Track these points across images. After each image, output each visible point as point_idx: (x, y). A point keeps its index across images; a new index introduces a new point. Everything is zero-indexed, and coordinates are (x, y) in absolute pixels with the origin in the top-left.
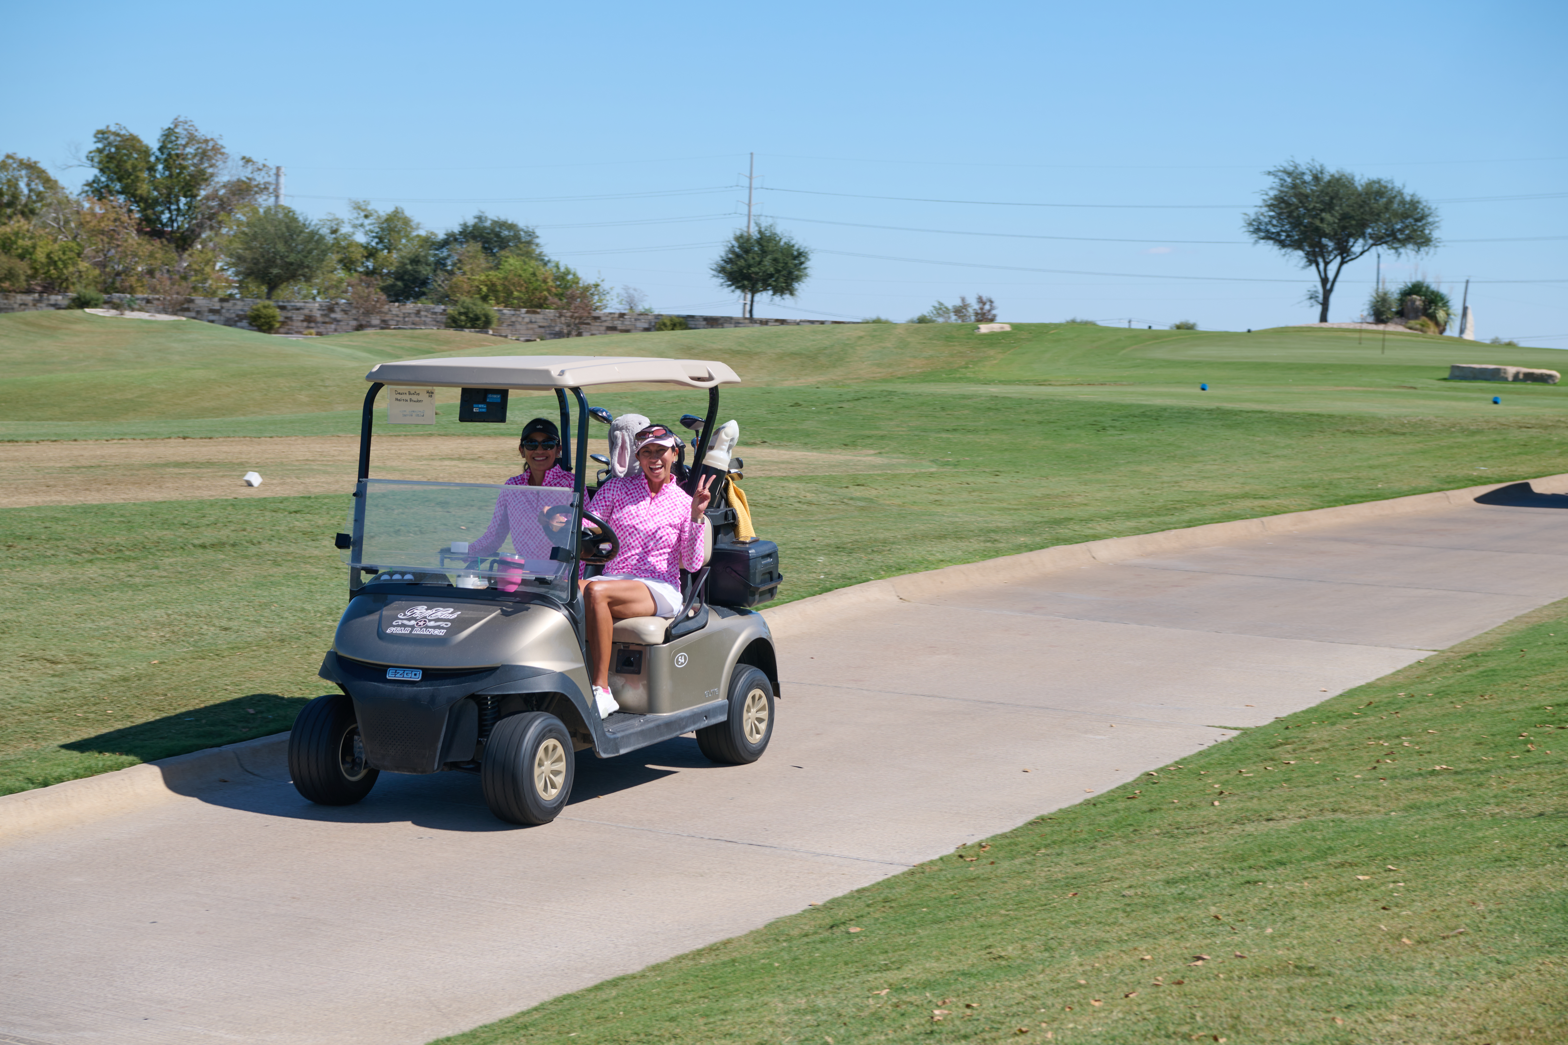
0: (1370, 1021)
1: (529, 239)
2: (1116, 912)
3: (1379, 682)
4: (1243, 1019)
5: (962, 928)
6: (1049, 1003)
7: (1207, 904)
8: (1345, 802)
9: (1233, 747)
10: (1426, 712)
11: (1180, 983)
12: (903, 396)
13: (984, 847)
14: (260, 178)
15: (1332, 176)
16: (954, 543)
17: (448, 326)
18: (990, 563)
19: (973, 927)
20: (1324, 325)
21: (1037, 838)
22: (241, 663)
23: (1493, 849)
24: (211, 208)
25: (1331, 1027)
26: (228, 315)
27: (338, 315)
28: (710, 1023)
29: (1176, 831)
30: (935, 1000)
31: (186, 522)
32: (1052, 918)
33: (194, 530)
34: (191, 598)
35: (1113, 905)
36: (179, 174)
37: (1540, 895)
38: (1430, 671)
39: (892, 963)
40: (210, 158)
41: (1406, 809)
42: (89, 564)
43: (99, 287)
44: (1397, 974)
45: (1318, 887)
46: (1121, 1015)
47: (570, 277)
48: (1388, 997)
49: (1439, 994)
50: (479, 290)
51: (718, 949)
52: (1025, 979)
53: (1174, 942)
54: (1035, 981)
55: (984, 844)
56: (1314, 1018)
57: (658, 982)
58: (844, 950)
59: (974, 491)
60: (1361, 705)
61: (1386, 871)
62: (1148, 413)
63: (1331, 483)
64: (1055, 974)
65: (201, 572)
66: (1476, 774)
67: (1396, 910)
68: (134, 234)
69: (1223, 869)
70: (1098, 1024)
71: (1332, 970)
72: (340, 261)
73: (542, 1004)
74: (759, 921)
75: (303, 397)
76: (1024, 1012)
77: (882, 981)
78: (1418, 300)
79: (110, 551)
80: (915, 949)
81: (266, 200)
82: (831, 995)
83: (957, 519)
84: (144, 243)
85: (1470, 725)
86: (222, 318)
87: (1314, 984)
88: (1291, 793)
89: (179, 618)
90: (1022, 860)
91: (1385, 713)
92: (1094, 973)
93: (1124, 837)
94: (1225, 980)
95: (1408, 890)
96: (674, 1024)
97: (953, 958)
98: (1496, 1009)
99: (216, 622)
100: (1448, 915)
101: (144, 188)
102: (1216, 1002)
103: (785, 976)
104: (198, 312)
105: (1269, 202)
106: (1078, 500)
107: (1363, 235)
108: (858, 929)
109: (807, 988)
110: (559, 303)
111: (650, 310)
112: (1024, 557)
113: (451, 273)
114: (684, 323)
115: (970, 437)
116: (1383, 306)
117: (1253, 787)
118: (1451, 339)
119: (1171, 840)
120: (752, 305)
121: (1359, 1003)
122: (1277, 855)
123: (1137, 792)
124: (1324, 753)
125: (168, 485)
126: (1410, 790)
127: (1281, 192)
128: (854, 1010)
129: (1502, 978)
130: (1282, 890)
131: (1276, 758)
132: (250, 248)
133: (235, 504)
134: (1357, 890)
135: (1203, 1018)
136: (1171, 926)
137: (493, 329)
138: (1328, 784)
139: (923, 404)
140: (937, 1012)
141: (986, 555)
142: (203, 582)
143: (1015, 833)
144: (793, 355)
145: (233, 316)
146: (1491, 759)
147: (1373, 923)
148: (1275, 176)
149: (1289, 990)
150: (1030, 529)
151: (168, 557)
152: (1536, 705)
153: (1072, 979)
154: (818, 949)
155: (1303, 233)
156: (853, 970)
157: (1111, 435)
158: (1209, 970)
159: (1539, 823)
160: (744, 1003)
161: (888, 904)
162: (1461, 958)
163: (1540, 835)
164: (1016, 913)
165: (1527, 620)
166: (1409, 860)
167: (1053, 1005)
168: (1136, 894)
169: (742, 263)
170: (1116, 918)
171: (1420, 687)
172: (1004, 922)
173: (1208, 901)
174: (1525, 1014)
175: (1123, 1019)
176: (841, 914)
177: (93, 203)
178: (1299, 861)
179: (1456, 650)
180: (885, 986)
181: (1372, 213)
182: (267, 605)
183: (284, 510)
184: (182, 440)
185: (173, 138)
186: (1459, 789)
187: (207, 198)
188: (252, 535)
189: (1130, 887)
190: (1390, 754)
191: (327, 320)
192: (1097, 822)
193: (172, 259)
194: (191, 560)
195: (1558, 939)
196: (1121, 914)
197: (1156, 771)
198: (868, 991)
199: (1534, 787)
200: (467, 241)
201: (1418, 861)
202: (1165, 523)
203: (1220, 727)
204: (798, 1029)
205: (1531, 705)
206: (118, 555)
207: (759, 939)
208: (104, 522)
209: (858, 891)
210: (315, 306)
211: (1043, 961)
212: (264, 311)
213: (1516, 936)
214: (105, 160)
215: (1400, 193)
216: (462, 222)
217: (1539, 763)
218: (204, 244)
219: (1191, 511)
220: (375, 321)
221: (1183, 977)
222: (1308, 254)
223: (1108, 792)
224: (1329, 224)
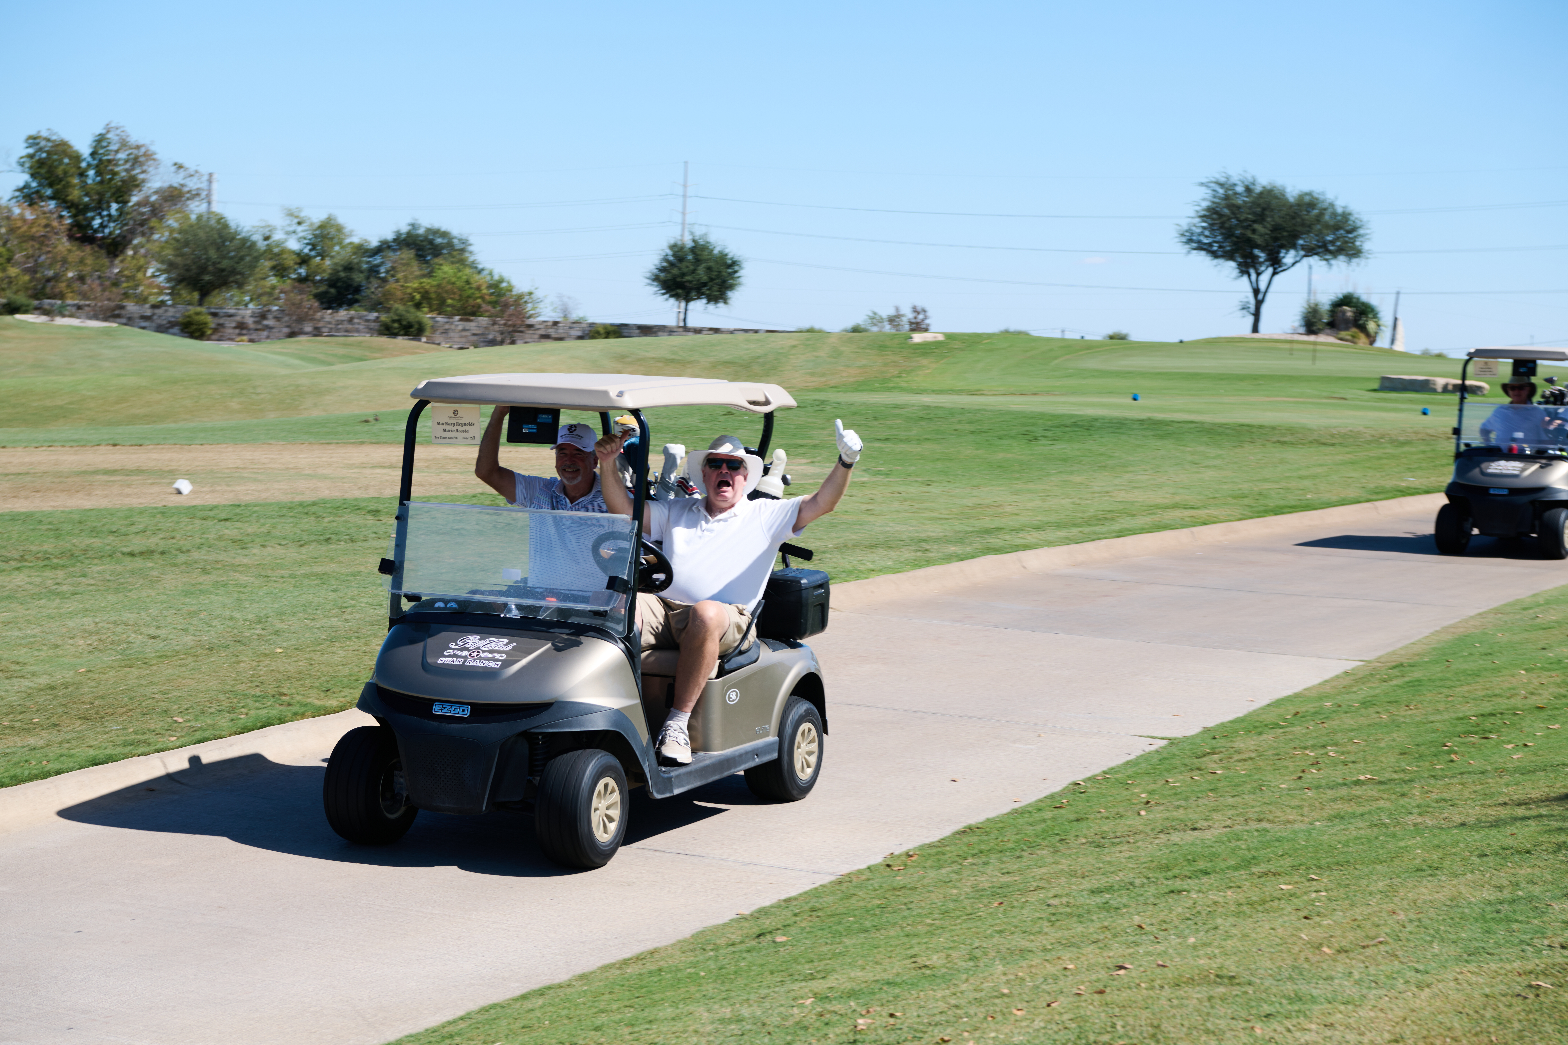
0: (1289, 1030)
1: (462, 246)
2: (1040, 921)
3: (1306, 692)
4: (1163, 1028)
5: (887, 937)
6: (972, 1012)
7: (1131, 914)
8: (1270, 811)
9: (1161, 757)
10: (1352, 722)
11: (1101, 992)
12: (835, 405)
13: (911, 856)
14: (192, 184)
15: (1264, 187)
16: (885, 553)
17: (381, 333)
18: (921, 572)
19: (899, 936)
20: (1256, 336)
21: (964, 848)
22: (169, 671)
23: (1415, 859)
24: (143, 214)
25: (1250, 1035)
26: (159, 321)
27: (270, 322)
28: (634, 1033)
29: (1102, 841)
30: (859, 1009)
31: (114, 530)
32: (977, 927)
33: (123, 538)
34: (119, 606)
35: (1038, 915)
36: (111, 180)
37: (1460, 904)
38: (1356, 681)
39: (818, 972)
40: (142, 164)
41: (1329, 819)
42: (16, 572)
43: (30, 292)
44: (1317, 983)
45: (1241, 897)
46: (1042, 1024)
47: (504, 285)
48: (1307, 1006)
49: (1357, 1003)
50: (412, 298)
51: (644, 958)
52: (948, 988)
53: (1097, 951)
54: (959, 990)
55: (911, 853)
56: (1233, 1027)
57: (585, 991)
58: (770, 959)
59: (906, 500)
60: (1287, 715)
61: (1308, 880)
62: (1080, 423)
63: (1260, 494)
64: (978, 983)
65: (130, 580)
66: (1399, 784)
67: (1317, 919)
68: (65, 239)
69: (1148, 878)
70: (1019, 1033)
71: (1253, 979)
72: (273, 268)
73: (469, 1014)
74: (686, 931)
75: (234, 404)
76: (947, 1022)
77: (807, 990)
78: (1349, 311)
79: (38, 558)
80: (841, 959)
81: (197, 206)
82: (756, 1004)
83: (888, 529)
84: (74, 249)
85: (1395, 735)
86: (154, 325)
87: (1234, 993)
88: (1217, 803)
89: (107, 626)
90: (949, 869)
91: (1312, 723)
92: (1018, 982)
93: (1050, 847)
94: (1146, 989)
95: (1329, 899)
96: (599, 1033)
97: (878, 967)
98: (1413, 1018)
99: (143, 630)
100: (1368, 924)
101: (75, 194)
102: (1137, 1012)
103: (711, 986)
104: (130, 319)
105: (1203, 213)
106: (1009, 509)
107: (1294, 246)
108: (784, 939)
109: (733, 997)
110: (493, 310)
111: (583, 318)
112: (955, 567)
113: (384, 280)
114: (617, 331)
115: (903, 447)
116: (1314, 317)
117: (1179, 797)
118: (1381, 350)
119: (1097, 849)
120: (685, 314)
121: (1278, 1012)
122: (1202, 865)
123: (1064, 801)
124: (1250, 762)
125: (98, 492)
126: (1335, 800)
127: (1214, 203)
128: (779, 1019)
129: (1419, 987)
130: (1205, 900)
131: (1203, 767)
132: (182, 255)
133: (165, 512)
134: (1279, 899)
135: (1123, 1027)
136: (1095, 936)
137: (427, 337)
138: (1254, 794)
139: (855, 413)
140: (860, 1021)
141: (917, 564)
142: (130, 591)
143: (943, 842)
144: (726, 363)
145: (164, 322)
146: (1416, 769)
147: (1295, 932)
148: (1207, 186)
149: (1210, 999)
150: (961, 539)
151: (96, 564)
152: (1461, 715)
153: (996, 988)
154: (744, 959)
155: (1235, 244)
156: (778, 979)
157: (1043, 445)
158: (1131, 980)
159: (1461, 833)
160: (670, 1012)
161: (815, 913)
162: (1381, 968)
163: (1462, 845)
164: (942, 922)
165: (1454, 630)
166: (1331, 870)
167: (976, 1014)
168: (1061, 904)
169: (675, 271)
170: (1040, 928)
171: (1347, 697)
172: (929, 932)
173: (1132, 910)
174: (1441, 1023)
175: (1044, 1028)
176: (767, 923)
177: (23, 209)
178: (1222, 870)
179: (1383, 660)
180: (810, 995)
181: (1303, 225)
182: (196, 613)
183: (214, 518)
184: (111, 448)
185: (104, 144)
186: (1383, 799)
187: (139, 204)
188: (181, 543)
189: (1055, 896)
190: (1315, 763)
191: (259, 327)
192: (1024, 831)
193: (103, 266)
194: (119, 568)
195: (1477, 948)
196: (1046, 924)
197: (1084, 781)
198: (794, 1000)
199: (1458, 797)
200: (400, 249)
201: (1341, 870)
202: (1095, 533)
203: (1148, 737)
204: (722, 1038)
205: (1455, 716)
206: (46, 562)
207: (685, 948)
208: (33, 530)
209: (785, 900)
210: (248, 312)
211: (967, 970)
212: (197, 318)
213: (1435, 945)
214: (37, 165)
215: (1332, 205)
216: (396, 230)
217: (1462, 773)
218: (136, 249)
219: (1122, 521)
220: (308, 328)
221: (1105, 987)
222: (1240, 265)
223: (1036, 802)
224: (1261, 235)
